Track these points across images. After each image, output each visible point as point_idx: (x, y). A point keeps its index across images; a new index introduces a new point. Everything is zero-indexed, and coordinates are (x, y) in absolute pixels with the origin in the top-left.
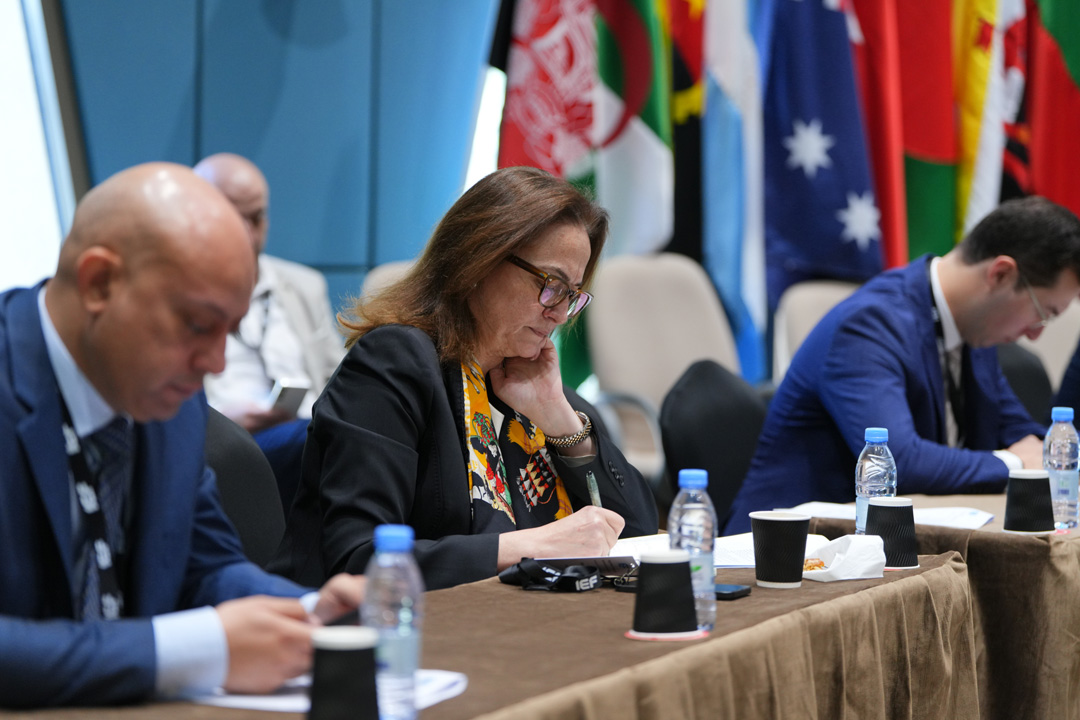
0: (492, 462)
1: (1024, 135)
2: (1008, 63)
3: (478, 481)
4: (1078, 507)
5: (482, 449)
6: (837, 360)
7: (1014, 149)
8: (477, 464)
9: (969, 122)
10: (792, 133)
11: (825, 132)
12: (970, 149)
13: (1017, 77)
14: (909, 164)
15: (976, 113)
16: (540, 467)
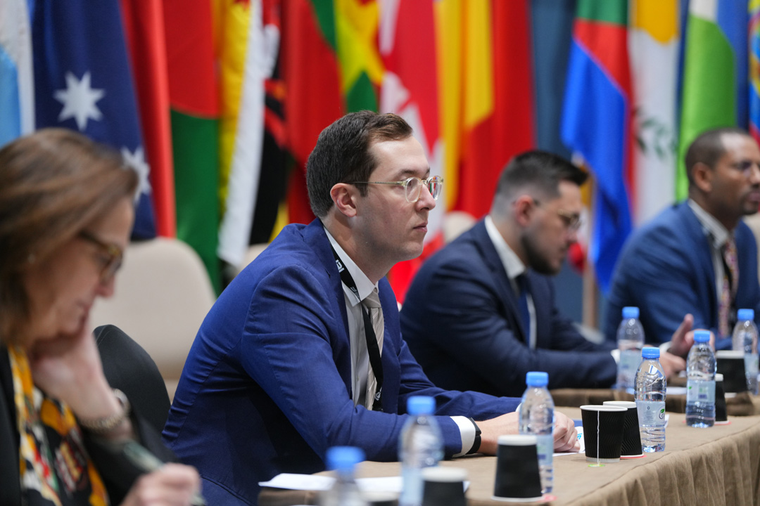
0: (38, 445)
1: (280, 91)
2: (266, 21)
3: (29, 466)
4: (554, 472)
5: (30, 432)
6: (258, 325)
7: (273, 106)
8: (27, 449)
9: (231, 78)
10: (64, 86)
11: (94, 85)
12: (233, 106)
13: (273, 32)
14: (175, 117)
15: (237, 69)
16: (73, 449)
